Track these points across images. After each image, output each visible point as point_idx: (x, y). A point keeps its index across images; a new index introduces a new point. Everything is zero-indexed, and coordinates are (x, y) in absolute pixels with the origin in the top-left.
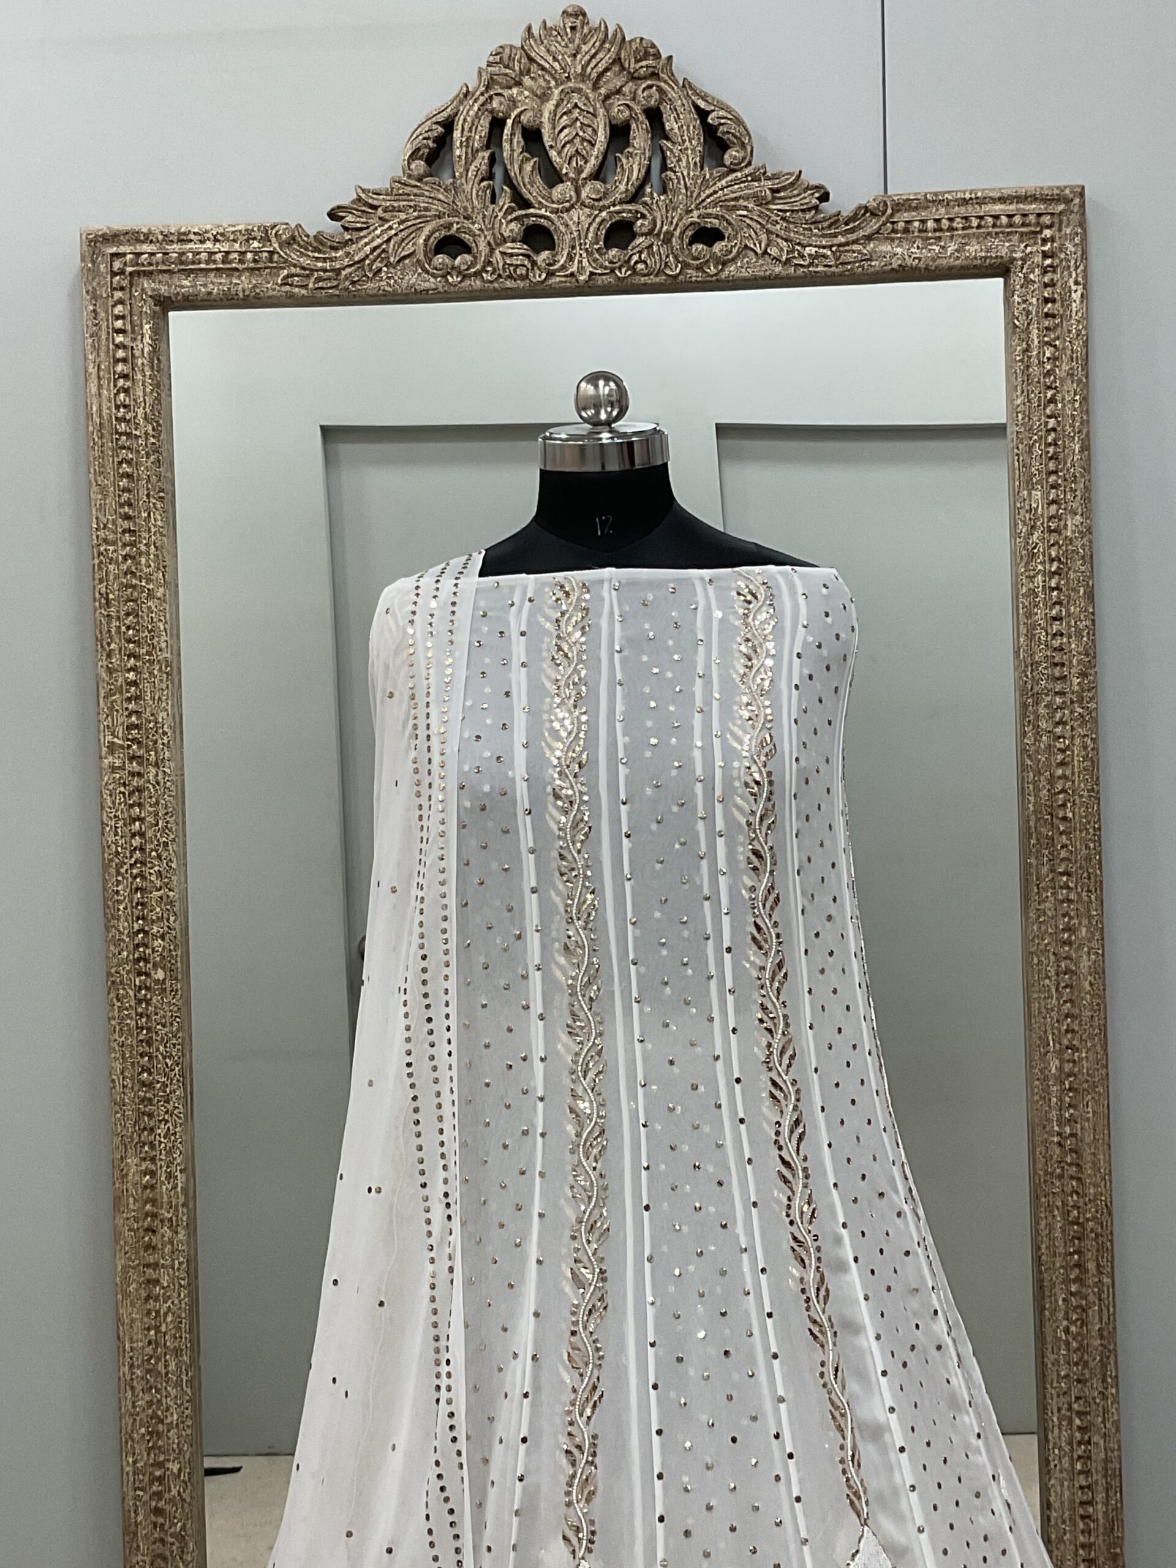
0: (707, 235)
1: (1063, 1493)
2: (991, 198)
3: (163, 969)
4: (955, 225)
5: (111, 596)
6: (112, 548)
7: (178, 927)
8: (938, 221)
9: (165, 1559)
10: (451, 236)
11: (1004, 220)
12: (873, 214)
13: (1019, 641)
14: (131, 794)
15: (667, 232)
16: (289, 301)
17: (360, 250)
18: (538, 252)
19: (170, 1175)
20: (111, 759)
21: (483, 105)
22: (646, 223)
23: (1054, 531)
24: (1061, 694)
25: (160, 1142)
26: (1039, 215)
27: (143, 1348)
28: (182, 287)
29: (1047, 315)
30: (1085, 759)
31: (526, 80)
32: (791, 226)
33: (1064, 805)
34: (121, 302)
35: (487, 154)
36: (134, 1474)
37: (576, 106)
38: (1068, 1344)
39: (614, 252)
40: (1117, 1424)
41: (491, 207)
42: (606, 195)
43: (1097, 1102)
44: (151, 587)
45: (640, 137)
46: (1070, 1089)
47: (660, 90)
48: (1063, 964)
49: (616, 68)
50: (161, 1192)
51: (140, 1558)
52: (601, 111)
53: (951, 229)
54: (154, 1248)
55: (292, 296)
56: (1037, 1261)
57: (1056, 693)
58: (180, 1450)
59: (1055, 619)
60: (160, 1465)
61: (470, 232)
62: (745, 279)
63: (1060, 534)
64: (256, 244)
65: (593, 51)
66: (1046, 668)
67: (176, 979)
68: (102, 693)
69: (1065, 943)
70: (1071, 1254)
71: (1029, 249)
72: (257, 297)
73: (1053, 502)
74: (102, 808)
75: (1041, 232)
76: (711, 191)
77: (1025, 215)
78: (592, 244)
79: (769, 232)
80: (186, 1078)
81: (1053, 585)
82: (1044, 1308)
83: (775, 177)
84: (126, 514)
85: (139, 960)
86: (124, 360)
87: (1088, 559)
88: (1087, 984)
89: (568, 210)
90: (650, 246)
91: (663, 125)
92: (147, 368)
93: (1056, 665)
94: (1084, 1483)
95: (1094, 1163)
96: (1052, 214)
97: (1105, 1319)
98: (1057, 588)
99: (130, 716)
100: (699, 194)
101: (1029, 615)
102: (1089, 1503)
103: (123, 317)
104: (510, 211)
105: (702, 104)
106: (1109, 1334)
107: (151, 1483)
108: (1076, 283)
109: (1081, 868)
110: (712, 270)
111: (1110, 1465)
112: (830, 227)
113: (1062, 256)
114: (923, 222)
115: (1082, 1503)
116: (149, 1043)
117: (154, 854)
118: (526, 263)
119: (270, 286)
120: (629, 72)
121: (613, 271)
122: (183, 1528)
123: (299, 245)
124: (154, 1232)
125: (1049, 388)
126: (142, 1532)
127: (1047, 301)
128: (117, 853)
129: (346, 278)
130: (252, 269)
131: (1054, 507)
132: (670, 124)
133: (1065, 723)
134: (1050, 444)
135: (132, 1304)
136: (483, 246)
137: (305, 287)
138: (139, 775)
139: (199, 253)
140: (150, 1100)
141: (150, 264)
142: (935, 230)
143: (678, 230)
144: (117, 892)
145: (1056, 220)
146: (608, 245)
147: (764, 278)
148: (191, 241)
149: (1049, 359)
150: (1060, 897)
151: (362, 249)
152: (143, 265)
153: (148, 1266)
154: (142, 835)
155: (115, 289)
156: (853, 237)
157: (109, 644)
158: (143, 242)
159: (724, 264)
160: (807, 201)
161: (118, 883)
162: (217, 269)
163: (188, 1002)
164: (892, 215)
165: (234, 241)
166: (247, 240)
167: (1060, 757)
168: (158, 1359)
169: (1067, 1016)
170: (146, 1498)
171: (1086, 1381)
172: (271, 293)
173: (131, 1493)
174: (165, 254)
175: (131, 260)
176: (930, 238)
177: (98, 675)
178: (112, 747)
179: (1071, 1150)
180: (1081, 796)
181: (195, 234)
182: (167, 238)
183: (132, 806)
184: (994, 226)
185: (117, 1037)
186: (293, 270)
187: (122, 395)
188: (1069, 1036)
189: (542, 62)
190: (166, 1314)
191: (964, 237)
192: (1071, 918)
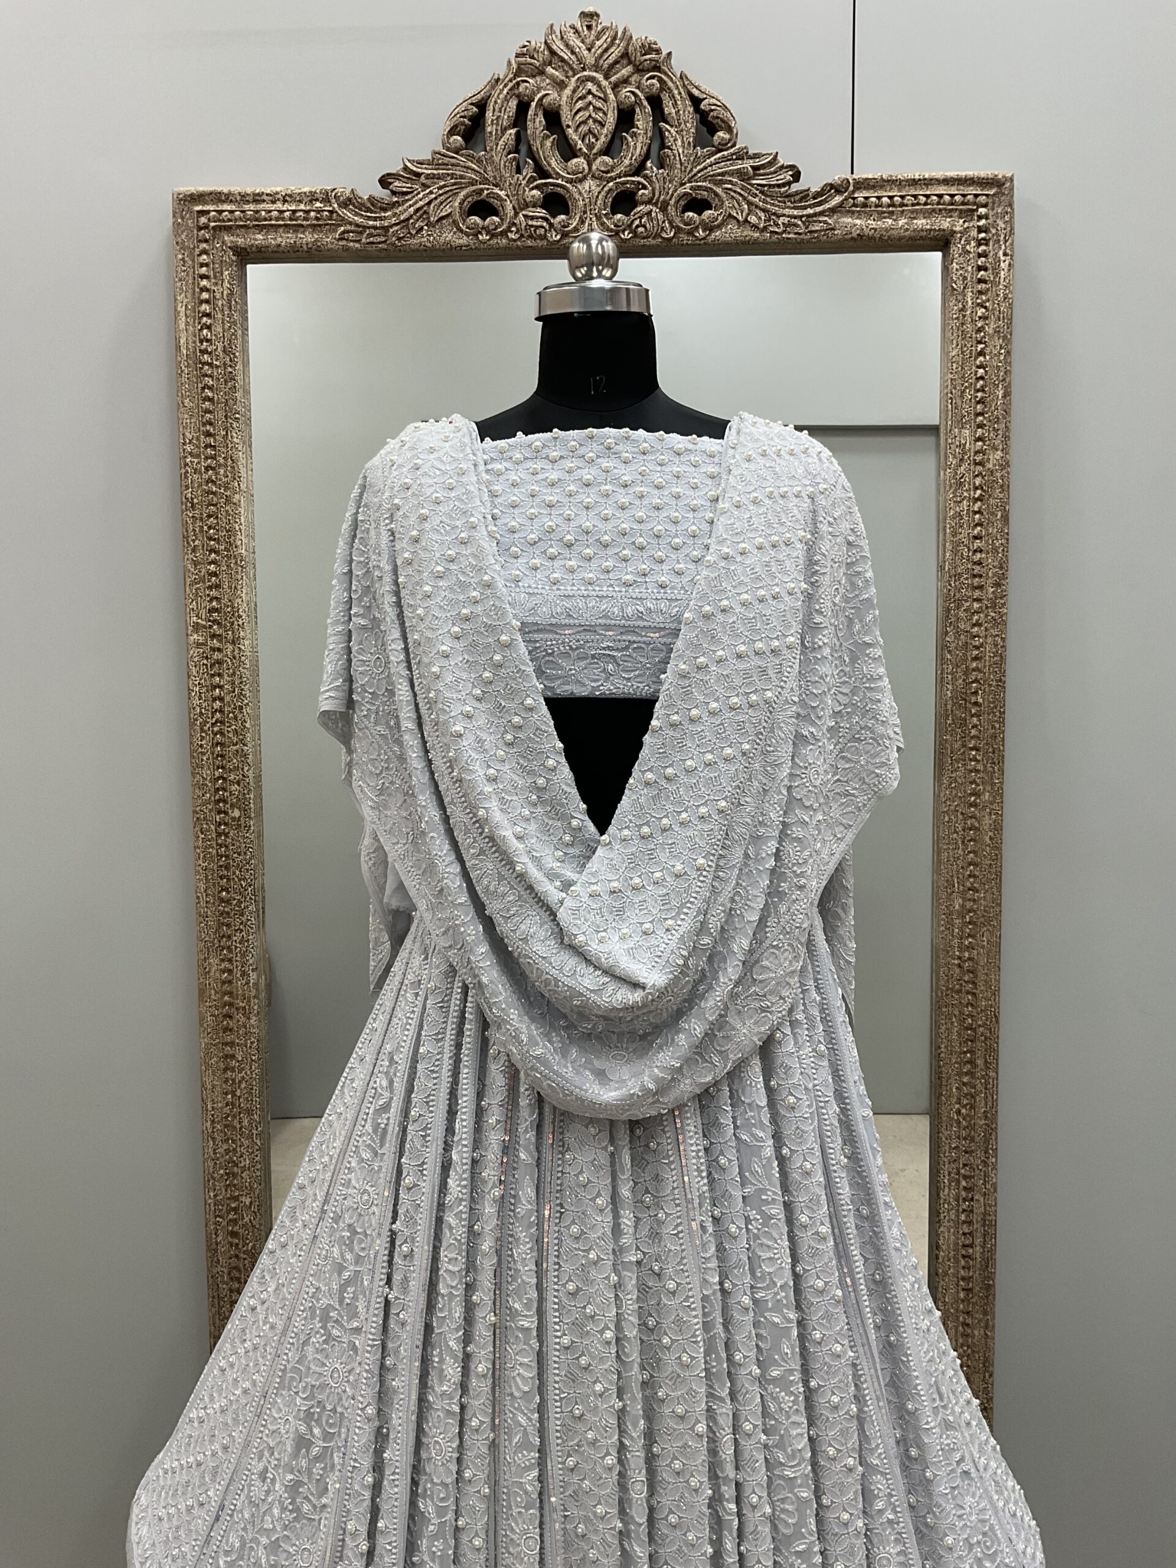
0: (697, 205)
1: (948, 1237)
2: (937, 180)
3: (239, 808)
4: (905, 201)
5: (195, 501)
6: (196, 461)
7: (251, 774)
8: (891, 198)
9: (239, 1271)
10: (483, 202)
11: (947, 198)
12: (838, 192)
13: (944, 556)
14: (212, 665)
15: (664, 201)
16: (345, 254)
17: (405, 210)
18: (554, 217)
19: (244, 974)
20: (195, 636)
21: (511, 90)
22: (646, 192)
23: (980, 464)
24: (978, 600)
25: (236, 947)
26: (976, 196)
27: (222, 1108)
28: (256, 240)
29: (980, 281)
30: (995, 654)
31: (550, 70)
32: (768, 199)
33: (976, 693)
34: (204, 252)
35: (513, 131)
36: (215, 1204)
37: (590, 92)
38: (959, 1122)
39: (619, 216)
40: (994, 1185)
41: (516, 176)
42: (613, 168)
43: (991, 933)
44: (228, 493)
45: (643, 121)
46: (970, 923)
47: (660, 80)
48: (969, 822)
49: (625, 62)
50: (237, 988)
51: (219, 1269)
52: (612, 97)
53: (902, 205)
54: (231, 1030)
55: (346, 249)
56: (936, 1056)
57: (974, 600)
58: (251, 1187)
59: (976, 538)
60: (235, 1199)
61: (498, 197)
62: (727, 243)
63: (984, 466)
64: (318, 204)
65: (605, 46)
66: (967, 579)
67: (249, 817)
68: (188, 580)
69: (971, 805)
70: (965, 1053)
71: (966, 225)
72: (318, 248)
73: (979, 439)
74: (189, 677)
75: (977, 210)
76: (702, 166)
77: (964, 196)
78: (600, 210)
79: (750, 203)
80: (259, 896)
81: (976, 509)
82: (941, 1094)
83: (756, 156)
84: (208, 431)
85: (219, 801)
86: (207, 301)
87: (1005, 488)
88: (987, 839)
89: (581, 181)
90: (649, 213)
91: (662, 111)
92: (226, 308)
93: (975, 576)
94: (967, 1231)
95: (985, 981)
96: (987, 195)
97: (990, 1104)
98: (979, 512)
99: (211, 601)
100: (691, 170)
101: (954, 534)
102: (971, 1246)
103: (207, 265)
104: (532, 179)
105: (696, 92)
106: (991, 1117)
107: (228, 1213)
108: (1005, 254)
109: (987, 744)
110: (701, 233)
111: (988, 1218)
112: (801, 201)
113: (994, 231)
114: (879, 198)
115: (964, 1246)
116: (227, 868)
117: (231, 715)
118: (545, 224)
119: (329, 239)
120: (634, 66)
121: (617, 233)
122: (254, 1247)
123: (354, 206)
124: (231, 1017)
125: (980, 342)
126: (221, 1249)
127: (980, 268)
128: (201, 713)
129: (394, 234)
130: (314, 226)
131: (980, 443)
132: (669, 109)
133: (980, 625)
134: (978, 391)
135: (214, 1073)
136: (509, 211)
137: (359, 241)
138: (219, 650)
139: (270, 211)
140: (228, 913)
141: (230, 220)
142: (889, 206)
143: (673, 200)
144: (201, 746)
145: (990, 201)
146: (614, 212)
147: (744, 243)
148: (264, 201)
149: (980, 318)
150: (969, 767)
151: (407, 210)
152: (224, 221)
153: (226, 1044)
154: (221, 699)
155: (200, 241)
156: (818, 209)
157: (193, 541)
158: (224, 202)
159: (710, 228)
160: (782, 177)
161: (202, 738)
162: (286, 225)
163: (260, 835)
164: (853, 192)
165: (300, 201)
166: (311, 201)
167: (976, 652)
168: (234, 1117)
169: (970, 864)
170: (224, 1223)
171: (972, 1151)
172: (329, 246)
173: (213, 1220)
174: (242, 212)
175: (214, 216)
176: (884, 212)
177: (185, 567)
178: (197, 627)
179: (969, 971)
180: (990, 685)
181: (267, 195)
182: (244, 198)
183: (212, 676)
184: (938, 203)
185: (200, 862)
186: (349, 227)
187: (205, 331)
188: (972, 880)
189: (562, 54)
190: (240, 1082)
191: (912, 212)
192: (978, 785)
